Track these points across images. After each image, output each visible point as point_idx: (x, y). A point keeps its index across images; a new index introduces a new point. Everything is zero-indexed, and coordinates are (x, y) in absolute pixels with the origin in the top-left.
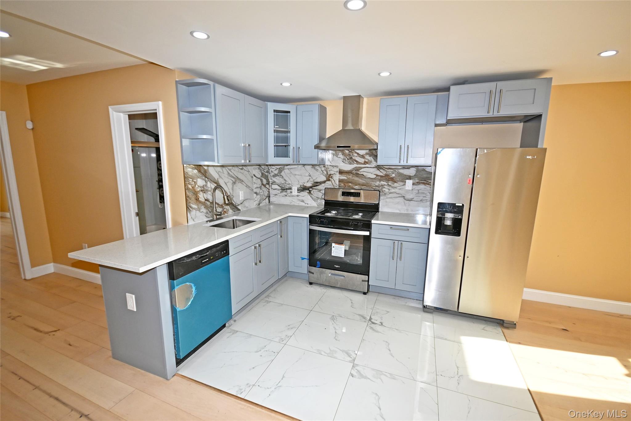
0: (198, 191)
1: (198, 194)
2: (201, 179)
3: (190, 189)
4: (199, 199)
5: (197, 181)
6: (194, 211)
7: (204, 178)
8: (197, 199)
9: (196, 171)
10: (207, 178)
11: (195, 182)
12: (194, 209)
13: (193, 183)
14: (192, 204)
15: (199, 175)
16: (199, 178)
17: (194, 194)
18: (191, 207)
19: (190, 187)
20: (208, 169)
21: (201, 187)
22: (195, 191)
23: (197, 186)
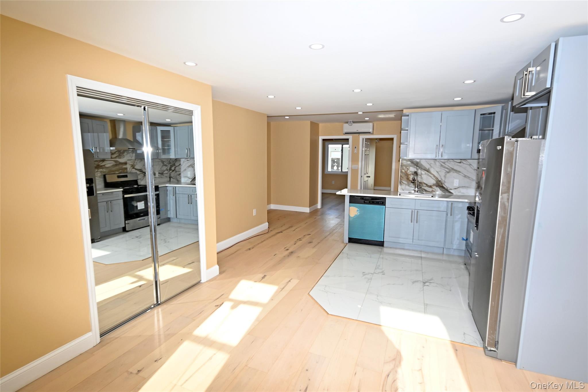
0: (409, 174)
1: (409, 176)
2: (413, 167)
3: (403, 172)
4: (409, 178)
5: (409, 168)
6: (405, 185)
7: (416, 167)
8: (408, 179)
9: (409, 163)
10: (418, 167)
11: (407, 169)
12: (405, 184)
13: (406, 169)
14: (403, 180)
15: (412, 165)
16: (411, 166)
17: (406, 175)
18: (402, 182)
19: (403, 171)
20: (420, 162)
21: (412, 172)
22: (407, 174)
23: (409, 171)
